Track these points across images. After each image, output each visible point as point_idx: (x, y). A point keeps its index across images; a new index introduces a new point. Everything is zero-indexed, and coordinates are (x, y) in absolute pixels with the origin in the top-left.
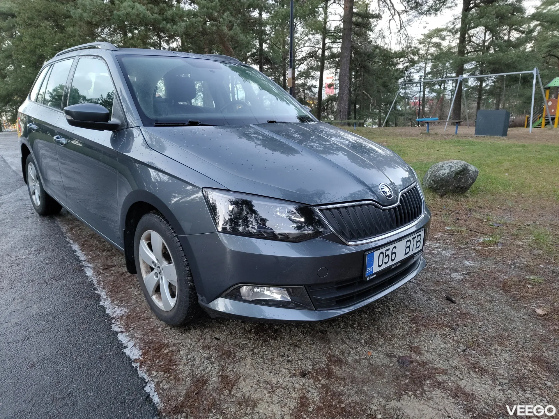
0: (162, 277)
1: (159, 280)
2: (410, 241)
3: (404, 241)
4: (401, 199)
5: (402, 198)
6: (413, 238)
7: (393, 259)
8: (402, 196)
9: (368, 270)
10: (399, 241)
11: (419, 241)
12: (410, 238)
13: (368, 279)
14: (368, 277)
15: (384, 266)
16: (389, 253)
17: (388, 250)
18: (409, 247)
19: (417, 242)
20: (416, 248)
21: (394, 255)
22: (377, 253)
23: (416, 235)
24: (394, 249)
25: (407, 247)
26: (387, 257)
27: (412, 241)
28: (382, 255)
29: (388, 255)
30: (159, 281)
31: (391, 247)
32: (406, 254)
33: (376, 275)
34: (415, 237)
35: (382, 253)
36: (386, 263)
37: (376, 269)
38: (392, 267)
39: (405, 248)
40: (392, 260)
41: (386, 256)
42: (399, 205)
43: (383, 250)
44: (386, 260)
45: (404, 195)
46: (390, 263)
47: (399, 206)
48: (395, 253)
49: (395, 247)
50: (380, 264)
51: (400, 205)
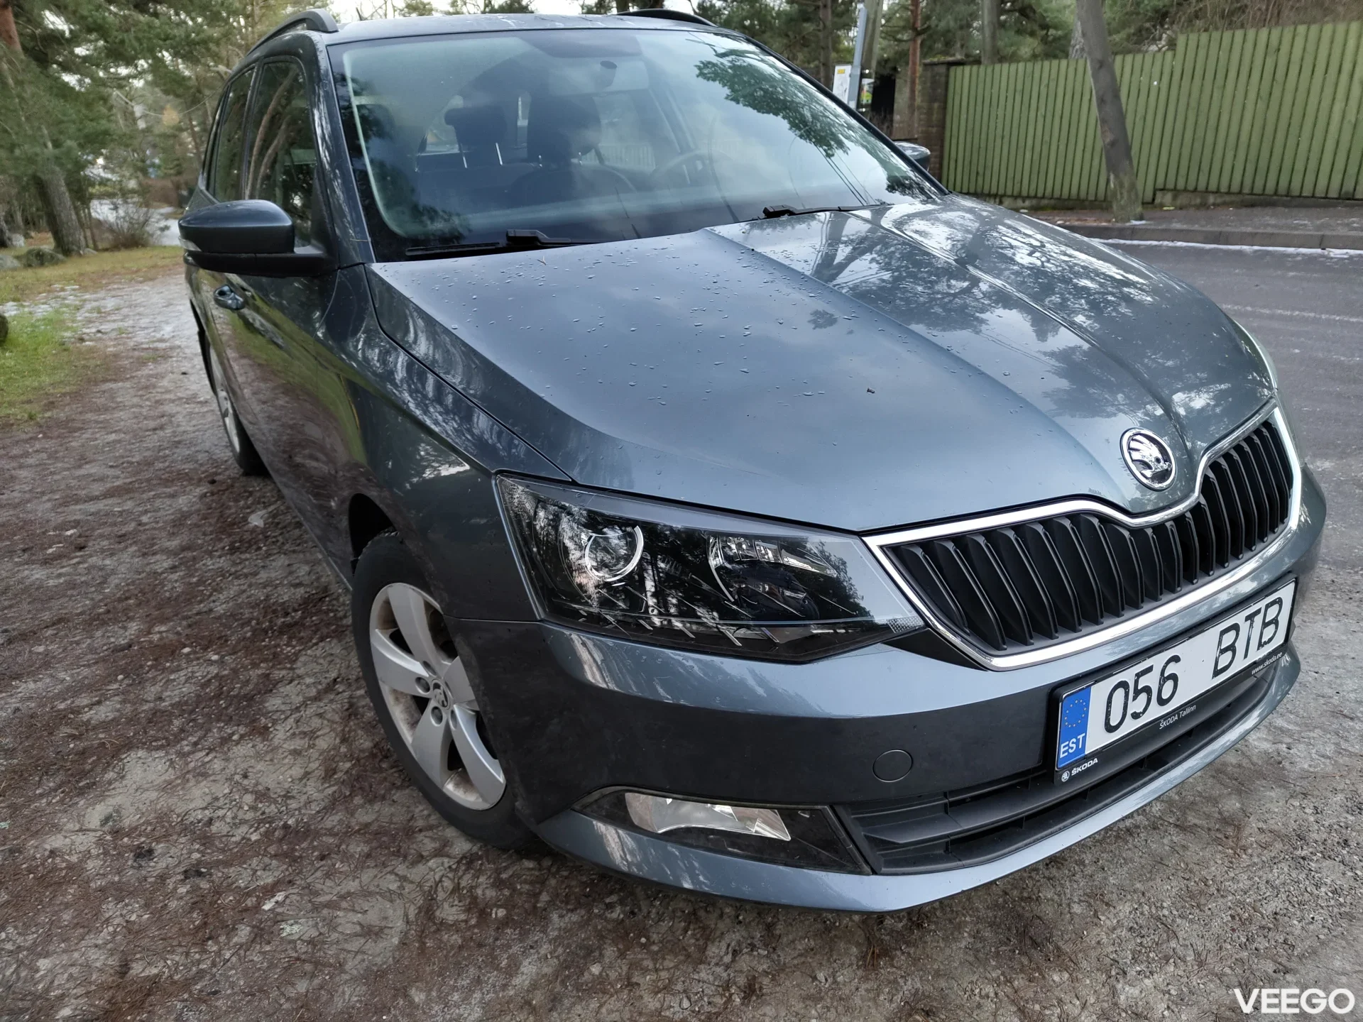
0: (453, 712)
1: (447, 726)
2: (1235, 627)
3: (1213, 633)
4: (1206, 478)
5: (1211, 475)
6: (1250, 618)
7: (1165, 696)
8: (1214, 466)
9: (1064, 750)
10: (1190, 637)
11: (1275, 621)
12: (1239, 618)
13: (1065, 777)
14: (1064, 769)
15: (1130, 726)
16: (1151, 680)
17: (1150, 669)
18: (1232, 648)
19: (1265, 625)
20: (1261, 645)
21: (1170, 684)
22: (1099, 691)
23: (1261, 604)
24: (1172, 664)
25: (1223, 651)
26: (1143, 697)
27: (1244, 627)
28: (1120, 692)
29: (1147, 690)
30: (448, 730)
31: (1158, 661)
32: (1217, 673)
33: (1096, 760)
34: (1258, 612)
35: (1123, 685)
36: (1136, 716)
37: (1096, 738)
38: (1163, 724)
39: (1215, 653)
40: (1162, 702)
41: (1137, 693)
42: (1199, 504)
43: (1128, 675)
44: (1137, 705)
45: (1223, 462)
46: (1155, 711)
47: (1196, 509)
48: (1174, 677)
49: (1176, 659)
50: (1113, 723)
51: (1203, 501)
